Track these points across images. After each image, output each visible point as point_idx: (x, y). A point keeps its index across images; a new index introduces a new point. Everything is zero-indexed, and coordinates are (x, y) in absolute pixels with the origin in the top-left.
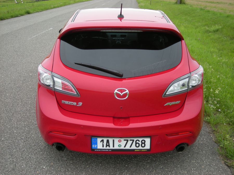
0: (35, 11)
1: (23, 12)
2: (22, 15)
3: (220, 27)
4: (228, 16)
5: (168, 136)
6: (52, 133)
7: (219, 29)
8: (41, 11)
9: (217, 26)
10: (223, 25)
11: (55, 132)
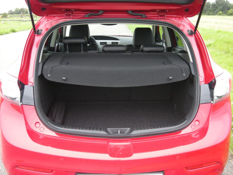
0: (20, 30)
1: (8, 30)
2: (7, 33)
3: (213, 42)
4: (218, 32)
5: (188, 169)
6: (19, 168)
7: (211, 44)
8: (27, 30)
9: (209, 40)
10: (215, 39)
11: (23, 167)
